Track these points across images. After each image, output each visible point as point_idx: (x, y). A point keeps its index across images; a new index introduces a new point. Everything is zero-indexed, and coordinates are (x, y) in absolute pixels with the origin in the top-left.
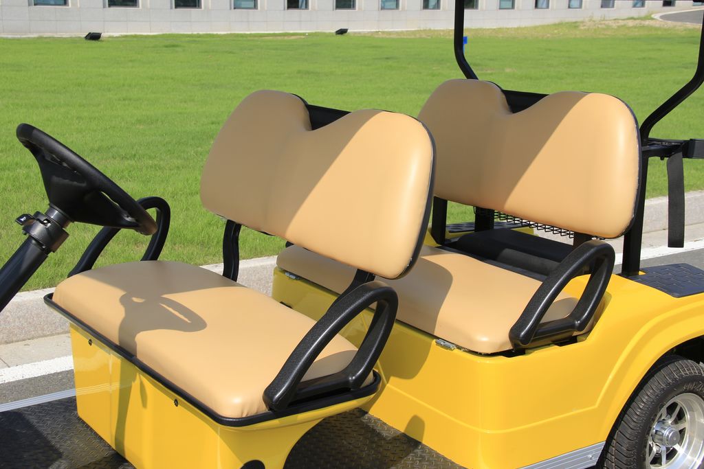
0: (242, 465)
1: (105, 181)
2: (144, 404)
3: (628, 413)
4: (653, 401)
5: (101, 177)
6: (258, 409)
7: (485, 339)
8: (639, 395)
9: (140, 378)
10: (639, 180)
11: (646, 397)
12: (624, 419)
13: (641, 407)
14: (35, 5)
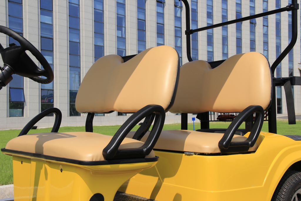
0: (92, 195)
1: (30, 45)
2: (46, 179)
3: (278, 194)
4: (290, 188)
5: (28, 43)
6: (100, 159)
7: (207, 147)
8: (283, 185)
9: (44, 165)
10: (272, 84)
11: (287, 186)
12: (277, 197)
13: (285, 191)
14: (9, 117)
